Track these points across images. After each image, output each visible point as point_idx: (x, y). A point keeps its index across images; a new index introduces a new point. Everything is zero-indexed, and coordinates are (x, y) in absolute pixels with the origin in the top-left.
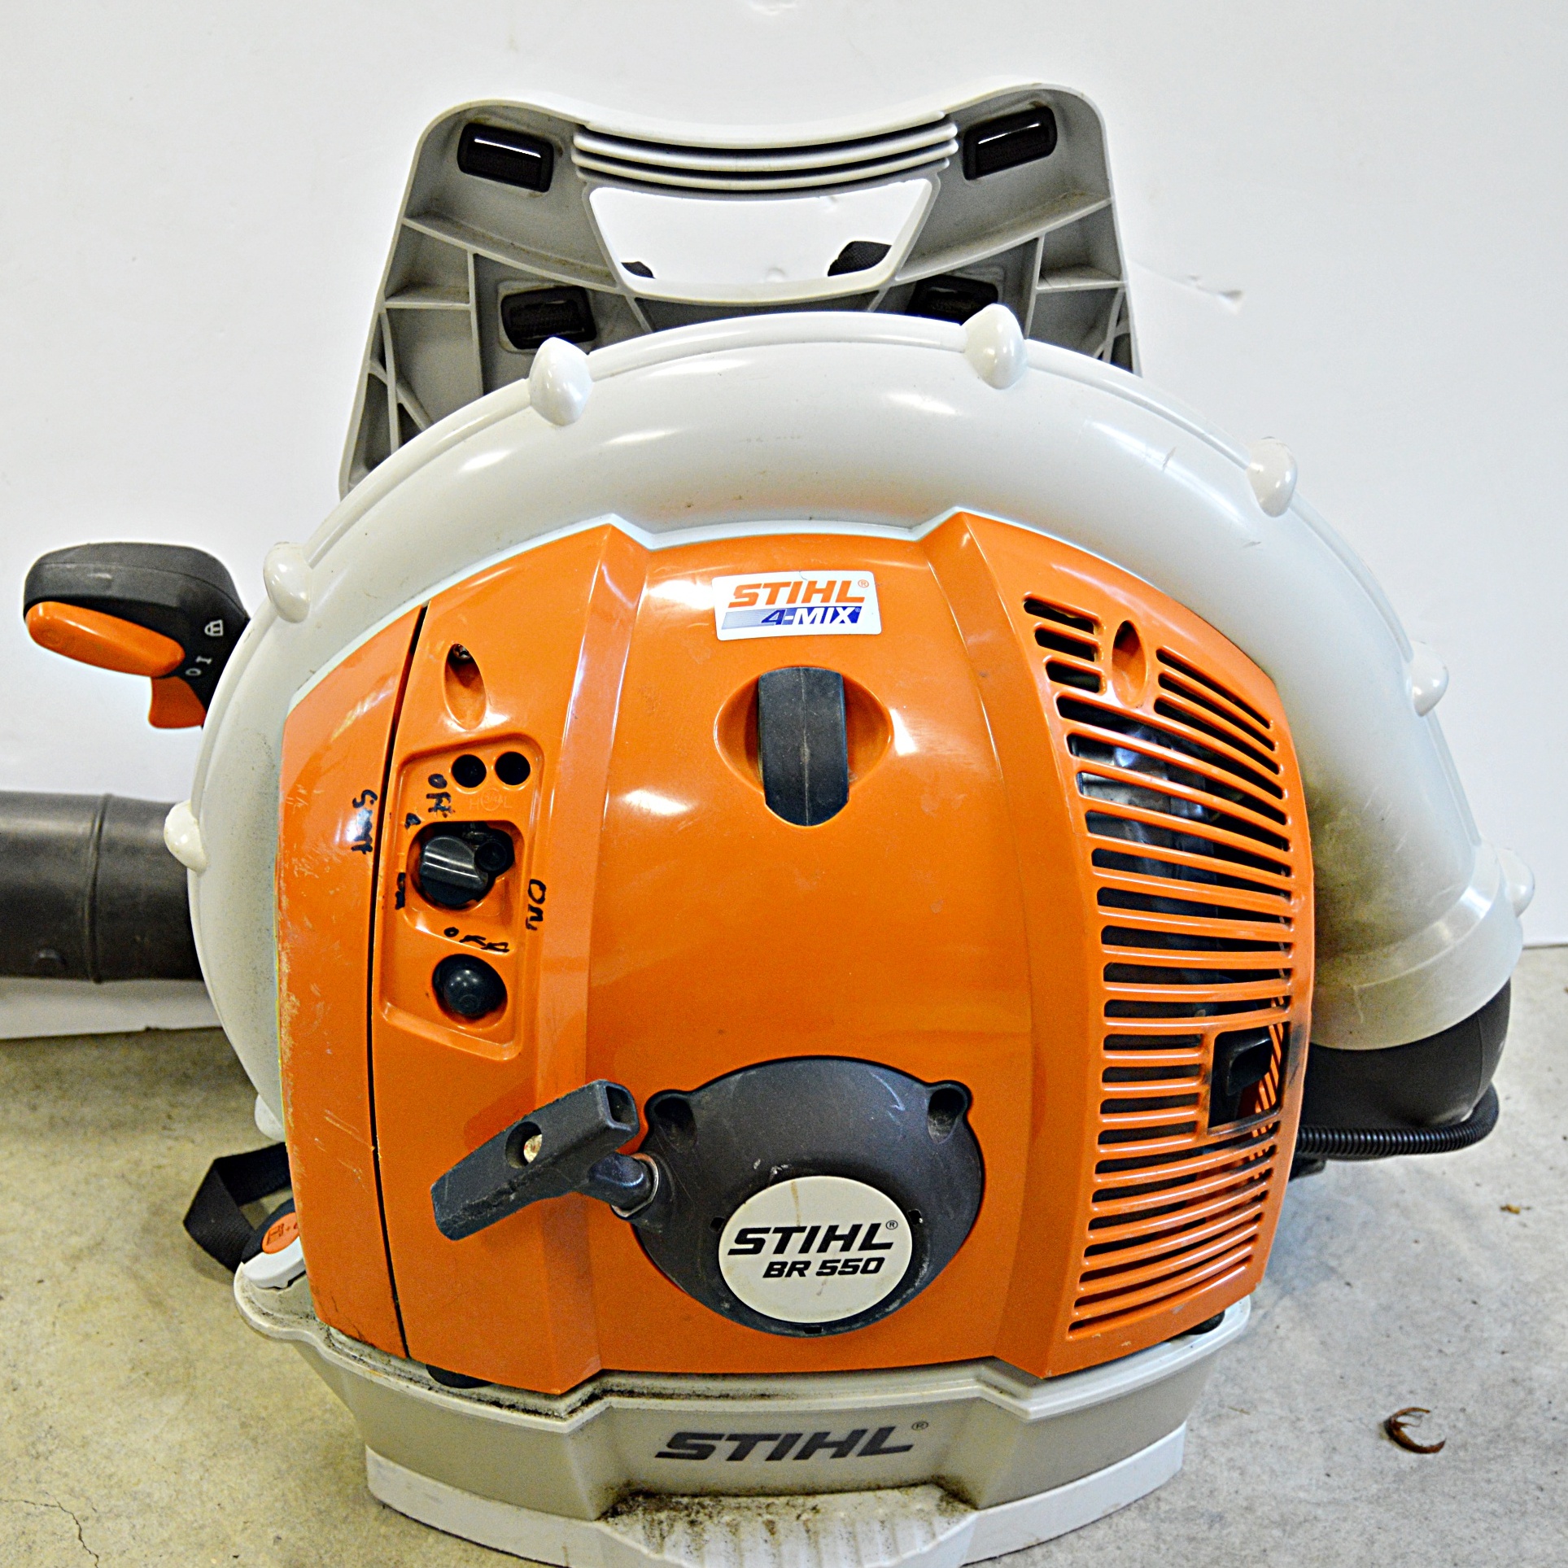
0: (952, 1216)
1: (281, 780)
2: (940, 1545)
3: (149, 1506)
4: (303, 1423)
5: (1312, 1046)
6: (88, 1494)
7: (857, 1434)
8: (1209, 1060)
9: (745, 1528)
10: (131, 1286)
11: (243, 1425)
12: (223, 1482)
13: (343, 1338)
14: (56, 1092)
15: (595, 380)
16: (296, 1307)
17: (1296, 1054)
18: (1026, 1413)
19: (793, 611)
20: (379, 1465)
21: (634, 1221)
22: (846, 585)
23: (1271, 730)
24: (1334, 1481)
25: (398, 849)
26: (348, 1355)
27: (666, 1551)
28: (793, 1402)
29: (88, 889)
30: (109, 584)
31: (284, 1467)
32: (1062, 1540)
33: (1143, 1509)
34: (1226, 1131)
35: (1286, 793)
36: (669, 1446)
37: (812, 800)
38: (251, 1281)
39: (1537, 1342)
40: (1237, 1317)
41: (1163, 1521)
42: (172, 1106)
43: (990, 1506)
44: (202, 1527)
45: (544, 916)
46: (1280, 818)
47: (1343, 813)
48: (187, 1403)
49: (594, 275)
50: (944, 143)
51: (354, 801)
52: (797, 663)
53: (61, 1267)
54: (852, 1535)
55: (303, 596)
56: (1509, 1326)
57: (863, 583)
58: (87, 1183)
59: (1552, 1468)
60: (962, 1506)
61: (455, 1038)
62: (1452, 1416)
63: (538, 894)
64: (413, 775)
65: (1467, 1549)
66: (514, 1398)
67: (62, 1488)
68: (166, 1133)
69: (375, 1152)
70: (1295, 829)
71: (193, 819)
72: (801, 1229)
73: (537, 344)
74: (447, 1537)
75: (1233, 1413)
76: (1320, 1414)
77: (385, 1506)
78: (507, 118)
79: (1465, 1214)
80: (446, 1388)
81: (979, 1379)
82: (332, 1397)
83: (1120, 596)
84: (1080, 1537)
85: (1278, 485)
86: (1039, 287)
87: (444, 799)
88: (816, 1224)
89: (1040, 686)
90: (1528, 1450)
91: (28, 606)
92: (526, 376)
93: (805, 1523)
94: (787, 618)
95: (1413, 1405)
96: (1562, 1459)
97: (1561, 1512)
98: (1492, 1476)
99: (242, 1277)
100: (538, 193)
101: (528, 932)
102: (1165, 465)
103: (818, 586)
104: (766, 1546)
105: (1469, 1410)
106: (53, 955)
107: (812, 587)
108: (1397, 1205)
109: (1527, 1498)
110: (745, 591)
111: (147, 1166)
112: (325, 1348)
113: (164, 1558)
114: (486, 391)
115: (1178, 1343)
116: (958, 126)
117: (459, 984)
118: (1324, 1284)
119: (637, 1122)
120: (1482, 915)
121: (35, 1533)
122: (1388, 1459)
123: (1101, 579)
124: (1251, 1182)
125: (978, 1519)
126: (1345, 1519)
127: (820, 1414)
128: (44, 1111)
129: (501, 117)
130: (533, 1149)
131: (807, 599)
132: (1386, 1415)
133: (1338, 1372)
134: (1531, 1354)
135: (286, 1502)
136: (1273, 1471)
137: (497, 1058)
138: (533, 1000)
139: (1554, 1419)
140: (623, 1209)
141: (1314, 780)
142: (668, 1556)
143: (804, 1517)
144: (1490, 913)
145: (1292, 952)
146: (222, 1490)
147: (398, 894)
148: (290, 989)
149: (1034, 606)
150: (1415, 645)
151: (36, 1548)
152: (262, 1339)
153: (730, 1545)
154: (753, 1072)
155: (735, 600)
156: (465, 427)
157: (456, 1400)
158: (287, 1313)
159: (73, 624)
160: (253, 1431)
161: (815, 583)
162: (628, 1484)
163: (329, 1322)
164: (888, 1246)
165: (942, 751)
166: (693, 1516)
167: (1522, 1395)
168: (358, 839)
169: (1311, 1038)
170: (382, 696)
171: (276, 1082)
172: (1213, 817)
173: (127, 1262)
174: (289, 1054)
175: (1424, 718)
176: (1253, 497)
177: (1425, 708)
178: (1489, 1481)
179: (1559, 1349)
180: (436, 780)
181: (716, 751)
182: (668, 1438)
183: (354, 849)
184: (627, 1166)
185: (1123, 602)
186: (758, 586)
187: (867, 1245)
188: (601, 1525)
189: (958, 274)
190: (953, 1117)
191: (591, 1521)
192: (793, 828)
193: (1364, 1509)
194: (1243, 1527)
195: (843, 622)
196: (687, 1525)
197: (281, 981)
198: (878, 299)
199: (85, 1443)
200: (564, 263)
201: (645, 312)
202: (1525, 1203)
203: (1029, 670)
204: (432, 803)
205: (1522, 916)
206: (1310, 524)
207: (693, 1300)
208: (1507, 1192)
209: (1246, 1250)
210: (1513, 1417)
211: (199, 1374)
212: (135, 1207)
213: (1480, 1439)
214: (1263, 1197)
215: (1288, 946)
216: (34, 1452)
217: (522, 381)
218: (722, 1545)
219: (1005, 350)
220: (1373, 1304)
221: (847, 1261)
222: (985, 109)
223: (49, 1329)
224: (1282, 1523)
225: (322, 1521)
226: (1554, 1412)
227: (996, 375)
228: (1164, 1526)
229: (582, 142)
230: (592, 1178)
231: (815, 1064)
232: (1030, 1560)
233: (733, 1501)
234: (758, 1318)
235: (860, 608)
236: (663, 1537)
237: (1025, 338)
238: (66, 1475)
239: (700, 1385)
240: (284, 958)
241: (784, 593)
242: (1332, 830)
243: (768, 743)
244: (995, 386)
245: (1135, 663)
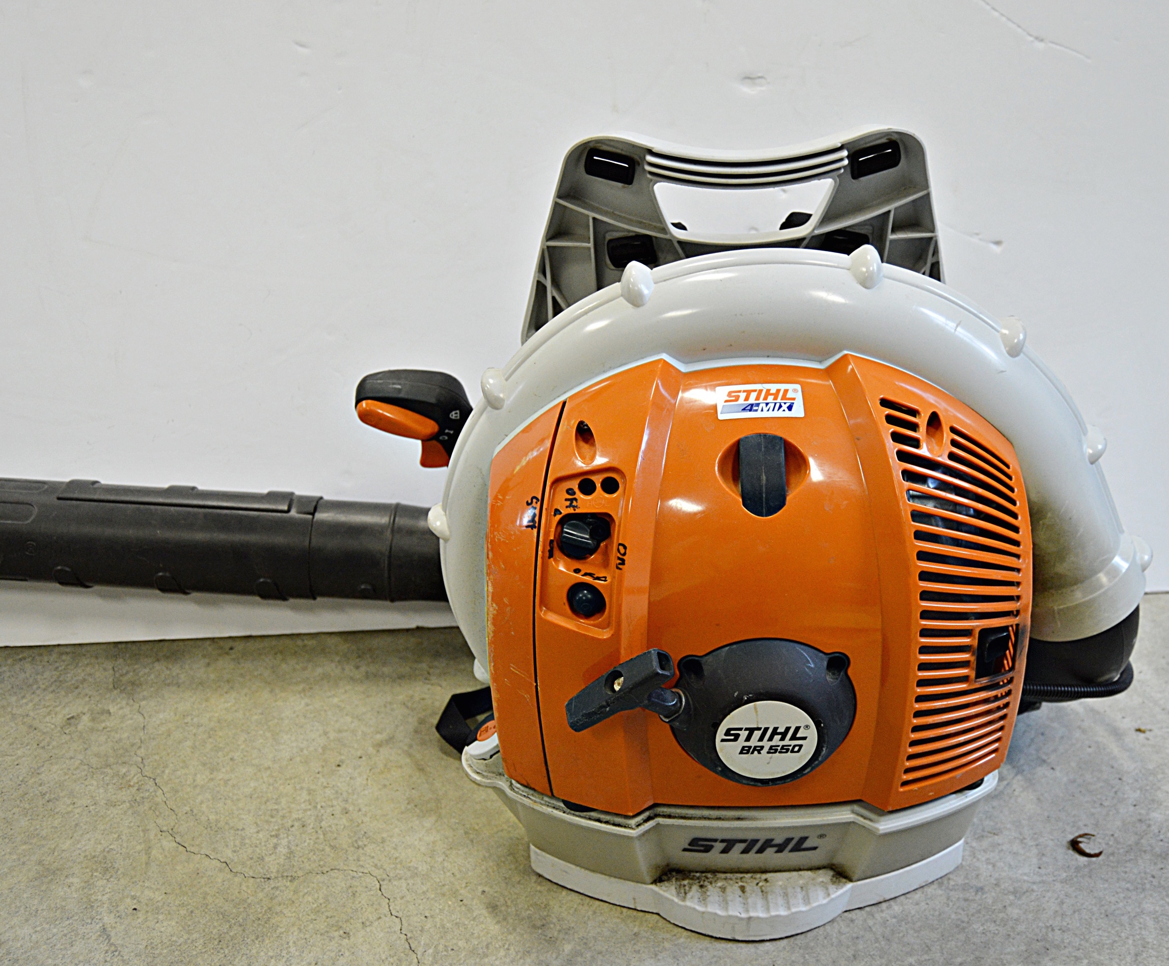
0: (839, 723)
1: (489, 491)
2: (833, 900)
3: (416, 874)
4: (498, 832)
5: (1031, 639)
6: (385, 867)
7: (789, 840)
8: (975, 643)
9: (729, 890)
10: (408, 760)
11: (466, 833)
12: (455, 862)
13: (519, 786)
14: (370, 660)
15: (655, 283)
16: (495, 770)
17: (1022, 641)
18: (878, 829)
19: (758, 405)
20: (538, 855)
21: (671, 723)
22: (786, 391)
23: (1011, 470)
24: (1043, 871)
25: (550, 527)
26: (521, 795)
27: (687, 900)
28: (755, 822)
29: (387, 553)
30: (399, 390)
31: (487, 855)
32: (897, 899)
33: (941, 884)
34: (984, 681)
35: (1018, 503)
36: (690, 845)
37: (766, 503)
38: (471, 755)
39: (1153, 801)
40: (990, 782)
41: (951, 890)
42: (430, 667)
43: (859, 880)
44: (444, 885)
45: (626, 562)
46: (1015, 516)
47: (1049, 515)
48: (436, 821)
49: (655, 228)
50: (841, 160)
51: (527, 502)
52: (760, 431)
53: (371, 750)
54: (786, 895)
55: (501, 395)
56: (1138, 792)
57: (795, 391)
58: (385, 706)
59: (1160, 866)
60: (844, 880)
61: (579, 627)
62: (1107, 838)
63: (622, 551)
64: (558, 490)
65: (1113, 907)
66: (608, 818)
67: (372, 864)
68: (427, 681)
69: (536, 686)
70: (1023, 521)
71: (443, 513)
72: (759, 729)
73: (625, 266)
74: (572, 893)
75: (990, 835)
76: (1036, 836)
77: (540, 876)
78: (610, 146)
79: (1116, 733)
80: (573, 812)
81: (853, 812)
82: (513, 819)
83: (930, 398)
84: (907, 898)
85: (1016, 341)
86: (891, 237)
87: (574, 501)
88: (767, 726)
89: (887, 445)
90: (1147, 857)
91: (358, 401)
92: (619, 281)
93: (761, 887)
94: (755, 408)
95: (1086, 832)
96: (1165, 862)
97: (1164, 888)
98: (1127, 870)
99: (466, 753)
100: (626, 186)
101: (617, 571)
102: (955, 330)
103: (771, 392)
104: (741, 899)
105: (1116, 835)
106: (369, 587)
107: (768, 393)
108: (1079, 727)
109: (1146, 881)
110: (733, 394)
111: (417, 698)
112: (509, 791)
113: (424, 900)
114: (599, 288)
115: (959, 795)
116: (848, 151)
117: (581, 598)
118: (1039, 769)
119: (673, 672)
120: (1124, 571)
121: (357, 887)
122: (1072, 860)
123: (921, 389)
124: (999, 709)
125: (852, 887)
126: (1048, 891)
127: (770, 829)
128: (363, 669)
129: (608, 145)
130: (619, 684)
131: (765, 398)
132: (1071, 837)
133: (1046, 814)
134: (1150, 806)
135: (488, 873)
136: (1010, 865)
137: (600, 637)
138: (620, 606)
139: (1162, 840)
140: (666, 717)
141: (1034, 497)
142: (688, 903)
143: (760, 884)
144: (1128, 569)
145: (1021, 587)
146: (455, 866)
147: (549, 551)
148: (493, 600)
149: (885, 403)
150: (1089, 427)
151: (357, 894)
152: (476, 786)
153: (721, 898)
154: (735, 646)
155: (728, 398)
156: (587, 307)
157: (577, 819)
158: (489, 772)
159: (381, 411)
160: (472, 836)
161: (770, 390)
162: (668, 865)
163: (511, 777)
164: (804, 738)
165: (836, 479)
166: (702, 883)
167: (1144, 827)
168: (529, 521)
169: (1031, 633)
170: (541, 449)
171: (485, 651)
172: (978, 514)
173: (406, 748)
174: (492, 635)
175: (1094, 465)
176: (1003, 347)
177: (1094, 460)
178: (1126, 872)
179: (1165, 804)
180: (570, 491)
181: (716, 477)
182: (688, 841)
183: (527, 527)
184: (668, 695)
185: (932, 402)
186: (740, 392)
187: (794, 738)
188: (653, 887)
189: (848, 229)
190: (839, 672)
191: (648, 884)
192: (756, 517)
193: (1058, 886)
194: (993, 894)
195: (784, 410)
196: (698, 888)
197: (488, 596)
198: (805, 242)
199: (383, 841)
200: (641, 223)
201: (683, 249)
202: (1149, 727)
203: (881, 436)
204: (568, 503)
205: (1146, 572)
206: (1033, 362)
207: (703, 767)
208: (1139, 722)
209: (996, 745)
210: (1139, 840)
211: (443, 806)
212: (410, 720)
213: (1121, 851)
214: (1003, 717)
215: (1018, 584)
216: (356, 845)
217: (617, 283)
218: (717, 898)
219: (871, 269)
220: (1065, 779)
221: (783, 746)
222: (862, 142)
223: (365, 782)
224: (1015, 893)
225: (507, 883)
226: (1162, 837)
227: (867, 282)
228: (952, 893)
229: (650, 158)
230: (649, 700)
231: (767, 642)
232: (879, 909)
233: (723, 876)
234: (736, 776)
235: (793, 403)
236: (686, 893)
237: (882, 261)
238: (373, 857)
239: (706, 813)
240: (490, 584)
241: (753, 396)
242: (1043, 524)
243: (744, 473)
244: (866, 288)
245: (938, 434)
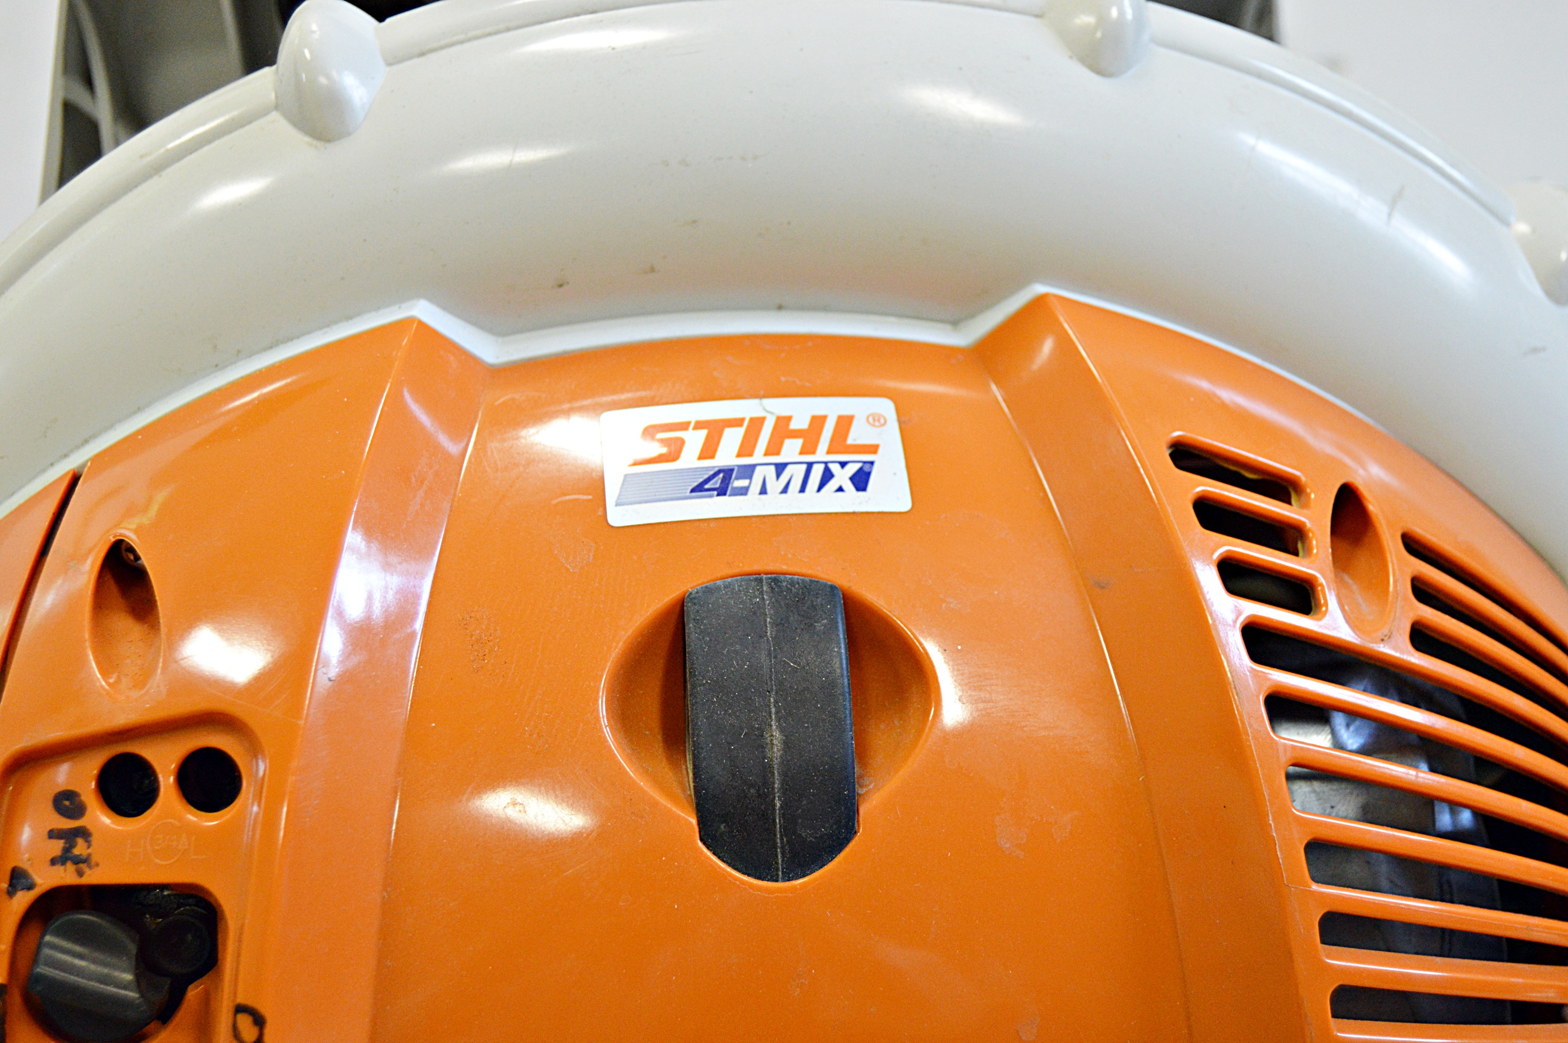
15: (390, 64)
19: (748, 471)
22: (845, 423)
37: (786, 831)
52: (756, 568)
57: (876, 420)
63: (248, 1032)
64: (26, 791)
85: (1563, 255)
87: (80, 841)
89: (1210, 604)
92: (268, 62)
94: (737, 484)
102: (1386, 224)
103: (794, 425)
107: (783, 430)
110: (662, 437)
131: (774, 448)
149: (1188, 458)
155: (643, 452)
161: (787, 420)
176: (1527, 273)
180: (67, 803)
186: (684, 426)
192: (751, 886)
195: (840, 489)
203: (1189, 573)
204: (57, 846)
217: (266, 70)
219: (1114, 13)
235: (872, 463)
241: (732, 439)
243: (702, 721)
244: (1100, 72)
245: (1362, 559)
